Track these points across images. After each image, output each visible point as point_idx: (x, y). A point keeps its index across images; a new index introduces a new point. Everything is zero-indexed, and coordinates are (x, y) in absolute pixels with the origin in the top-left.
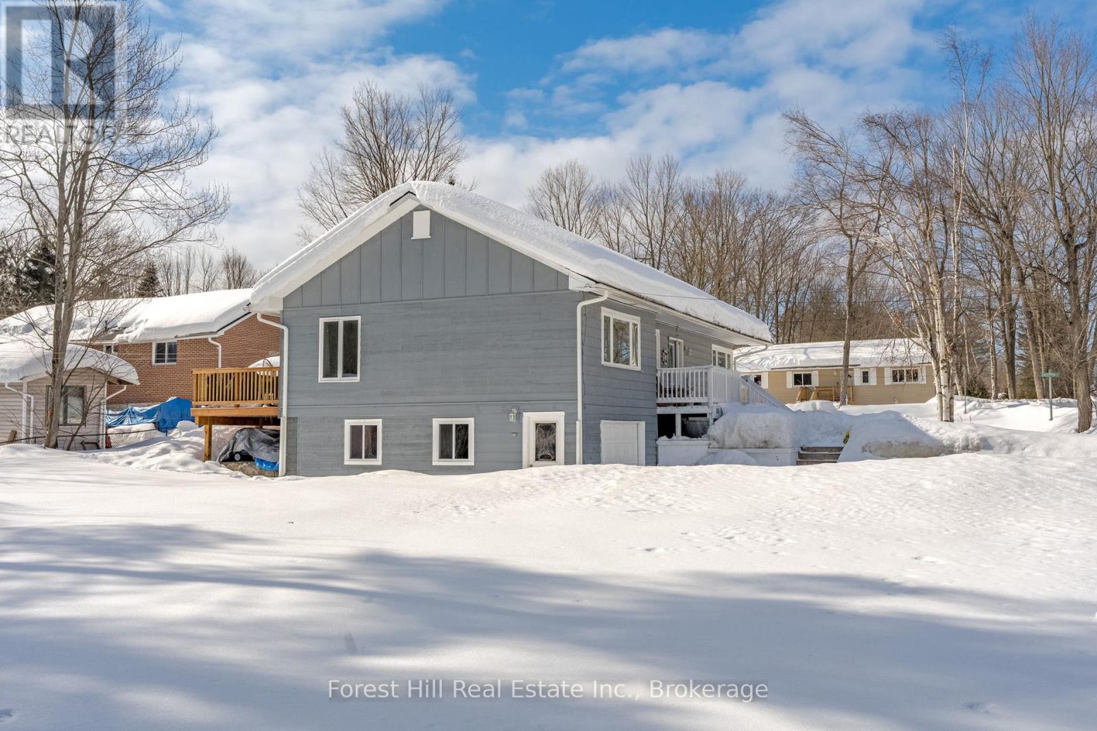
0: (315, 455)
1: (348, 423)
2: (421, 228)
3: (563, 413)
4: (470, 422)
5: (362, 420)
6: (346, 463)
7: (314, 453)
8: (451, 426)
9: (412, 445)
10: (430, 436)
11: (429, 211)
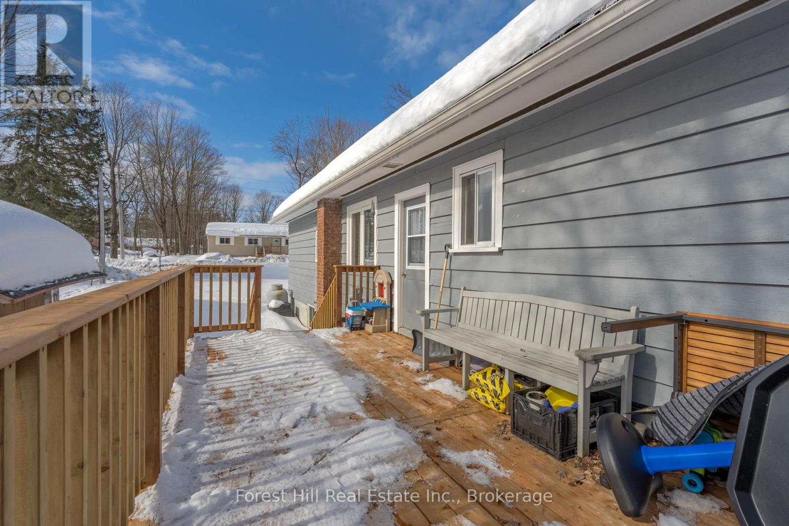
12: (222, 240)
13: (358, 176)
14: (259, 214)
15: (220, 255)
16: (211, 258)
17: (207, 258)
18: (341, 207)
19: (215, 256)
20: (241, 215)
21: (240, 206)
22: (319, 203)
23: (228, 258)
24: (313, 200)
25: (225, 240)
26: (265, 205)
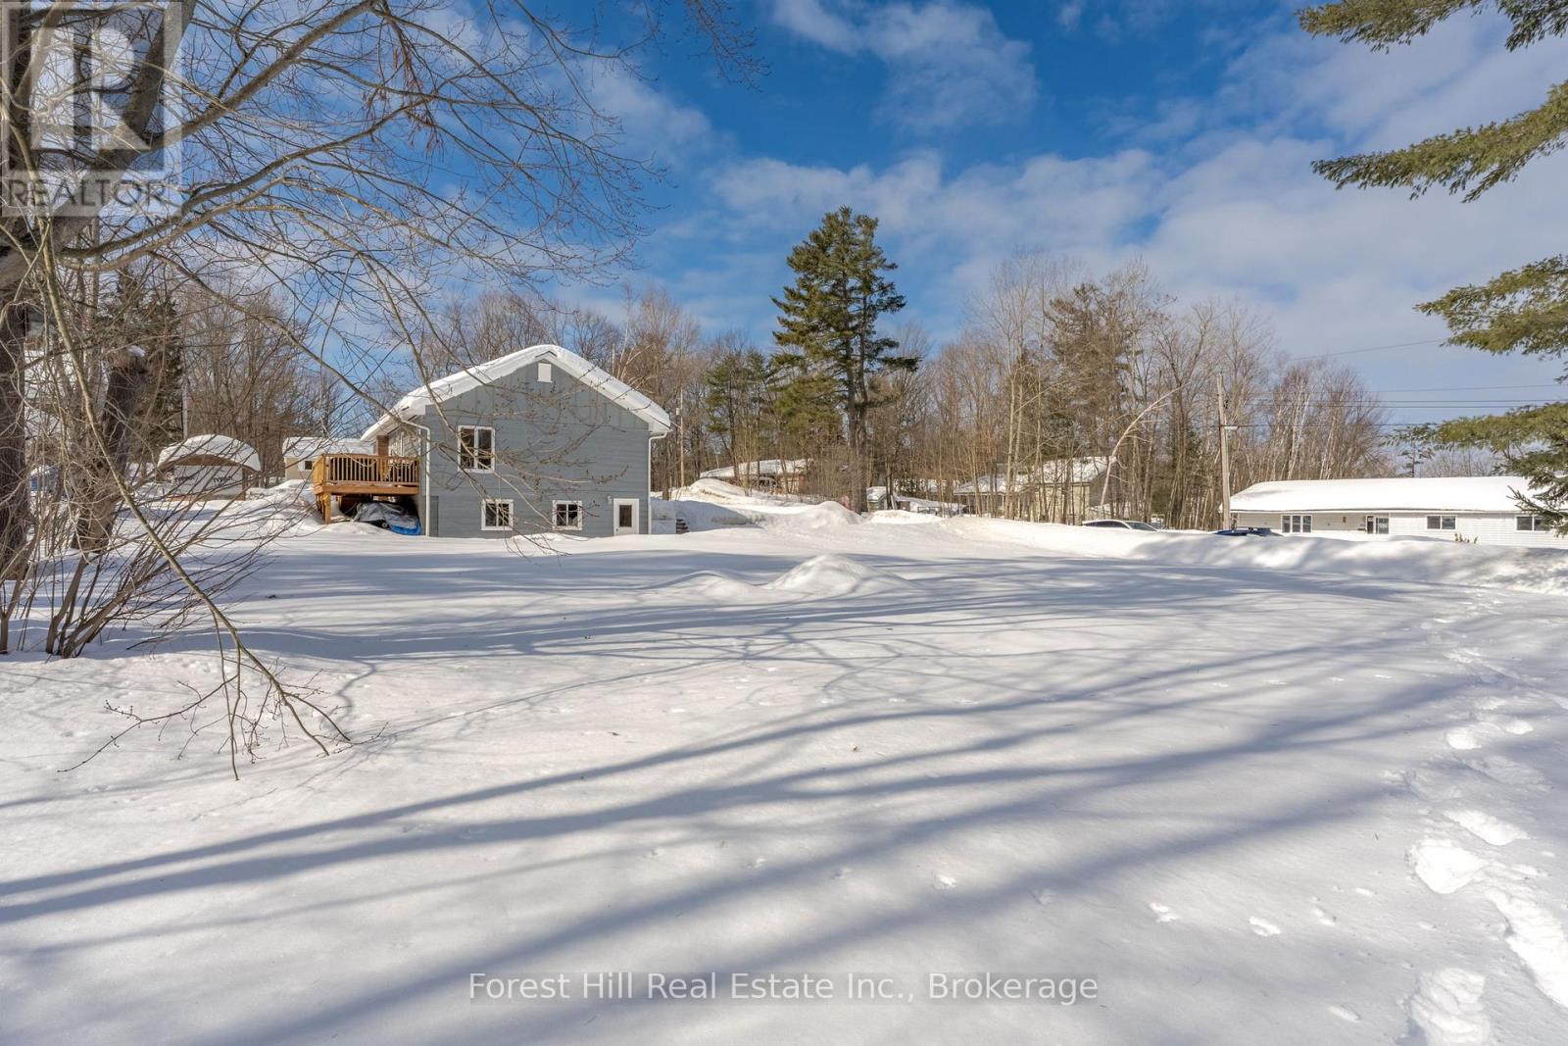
0: (454, 523)
1: (484, 501)
2: (545, 375)
3: (638, 499)
4: (579, 503)
5: (497, 500)
6: (483, 529)
8: (564, 505)
10: (551, 511)
11: (549, 365)
18: (388, 439)
22: (377, 437)
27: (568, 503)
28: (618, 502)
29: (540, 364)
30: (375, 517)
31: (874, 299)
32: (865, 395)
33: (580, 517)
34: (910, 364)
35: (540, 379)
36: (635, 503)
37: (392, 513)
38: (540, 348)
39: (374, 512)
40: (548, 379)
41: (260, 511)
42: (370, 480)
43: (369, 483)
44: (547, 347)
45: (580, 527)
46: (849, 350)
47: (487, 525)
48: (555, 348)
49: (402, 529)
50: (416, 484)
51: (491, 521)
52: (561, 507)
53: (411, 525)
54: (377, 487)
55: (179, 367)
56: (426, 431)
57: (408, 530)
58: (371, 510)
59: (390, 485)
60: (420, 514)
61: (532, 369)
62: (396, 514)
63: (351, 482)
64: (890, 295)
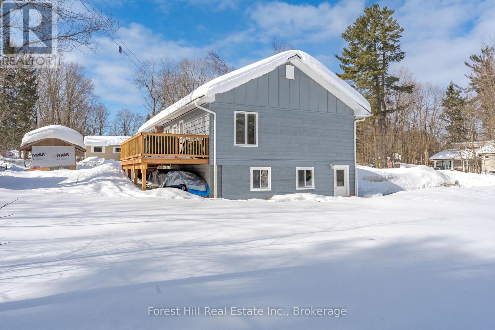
0: (232, 187)
1: (252, 169)
2: (290, 74)
3: (348, 166)
4: (312, 169)
5: (260, 168)
6: (251, 190)
7: (232, 185)
8: (303, 171)
9: (286, 180)
10: (295, 175)
11: (293, 66)
12: (96, 149)
13: (162, 121)
14: (121, 129)
15: (98, 158)
16: (93, 160)
17: (90, 160)
18: (162, 128)
19: (95, 159)
20: (107, 129)
21: (106, 123)
22: (155, 127)
23: (104, 160)
24: (153, 126)
25: (98, 149)
26: (126, 121)
27: (305, 169)
28: (336, 168)
29: (287, 65)
30: (178, 182)
31: (388, 54)
32: (385, 107)
33: (313, 179)
34: (408, 89)
35: (287, 77)
36: (346, 168)
37: (188, 179)
38: (289, 53)
39: (176, 179)
40: (292, 77)
41: (94, 179)
42: (175, 153)
43: (174, 155)
44: (295, 52)
45: (313, 187)
46: (378, 82)
47: (254, 187)
48: (301, 53)
49: (196, 191)
50: (207, 156)
51: (256, 183)
52: (301, 172)
53: (202, 188)
54: (180, 159)
55: (35, 95)
56: (213, 115)
57: (201, 192)
58: (174, 177)
59: (188, 157)
60: (209, 180)
61: (281, 69)
62: (191, 179)
63: (161, 155)
64: (397, 52)
